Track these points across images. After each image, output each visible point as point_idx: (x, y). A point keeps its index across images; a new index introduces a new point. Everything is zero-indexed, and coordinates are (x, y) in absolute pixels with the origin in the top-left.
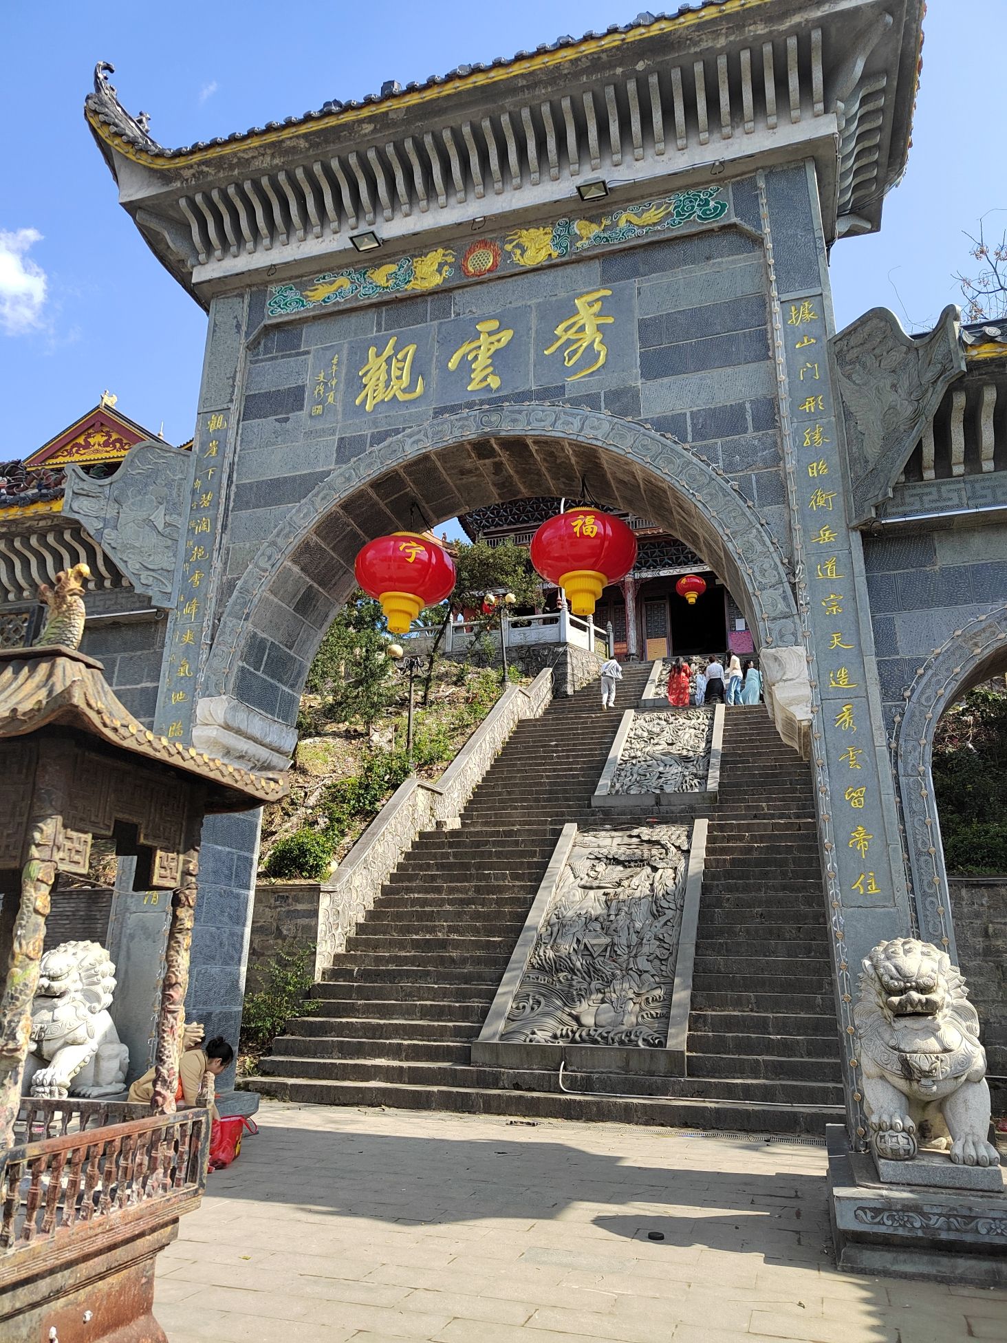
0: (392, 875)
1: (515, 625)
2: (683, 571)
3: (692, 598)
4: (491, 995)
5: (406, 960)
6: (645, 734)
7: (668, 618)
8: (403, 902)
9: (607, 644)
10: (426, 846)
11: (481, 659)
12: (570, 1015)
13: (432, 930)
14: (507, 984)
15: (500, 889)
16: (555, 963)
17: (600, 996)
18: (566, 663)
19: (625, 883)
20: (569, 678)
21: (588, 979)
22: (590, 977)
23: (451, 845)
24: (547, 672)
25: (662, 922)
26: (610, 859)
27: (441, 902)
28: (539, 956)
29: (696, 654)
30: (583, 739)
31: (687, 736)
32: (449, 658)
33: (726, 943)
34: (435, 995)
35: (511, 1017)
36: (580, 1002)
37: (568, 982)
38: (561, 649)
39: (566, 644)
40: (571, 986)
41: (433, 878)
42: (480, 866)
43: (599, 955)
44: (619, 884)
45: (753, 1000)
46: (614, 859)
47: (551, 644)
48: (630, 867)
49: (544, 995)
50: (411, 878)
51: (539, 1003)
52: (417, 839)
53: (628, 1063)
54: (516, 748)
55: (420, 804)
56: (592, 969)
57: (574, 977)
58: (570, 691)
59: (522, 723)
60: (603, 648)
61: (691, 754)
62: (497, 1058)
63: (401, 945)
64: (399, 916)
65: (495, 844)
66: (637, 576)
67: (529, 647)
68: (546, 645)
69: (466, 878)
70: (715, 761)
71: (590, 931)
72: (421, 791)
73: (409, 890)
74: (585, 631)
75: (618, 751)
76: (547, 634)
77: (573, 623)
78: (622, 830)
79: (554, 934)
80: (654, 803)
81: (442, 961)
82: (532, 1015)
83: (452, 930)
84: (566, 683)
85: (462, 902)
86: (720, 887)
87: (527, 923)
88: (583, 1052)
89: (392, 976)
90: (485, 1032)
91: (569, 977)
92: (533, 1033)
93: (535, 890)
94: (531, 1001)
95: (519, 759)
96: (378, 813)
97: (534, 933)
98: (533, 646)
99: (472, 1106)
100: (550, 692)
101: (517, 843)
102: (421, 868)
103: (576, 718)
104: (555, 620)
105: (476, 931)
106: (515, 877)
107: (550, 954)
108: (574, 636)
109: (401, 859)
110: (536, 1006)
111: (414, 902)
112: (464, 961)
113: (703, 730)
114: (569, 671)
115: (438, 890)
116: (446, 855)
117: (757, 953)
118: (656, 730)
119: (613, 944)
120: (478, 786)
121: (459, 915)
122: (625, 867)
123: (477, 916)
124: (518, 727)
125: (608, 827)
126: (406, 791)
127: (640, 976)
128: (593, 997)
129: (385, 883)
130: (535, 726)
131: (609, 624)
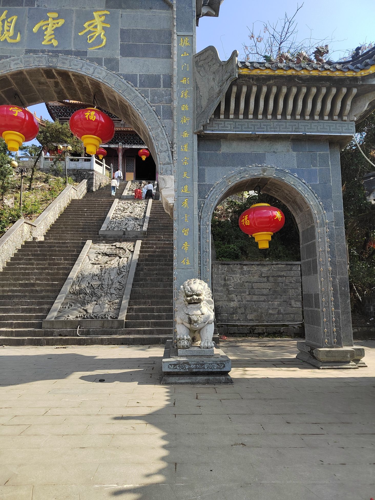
0: (11, 258)
1: (72, 160)
2: (141, 147)
3: (144, 158)
4: (52, 303)
5: (16, 291)
6: (122, 208)
7: (135, 165)
8: (17, 269)
9: (110, 172)
10: (28, 247)
11: (56, 173)
12: (83, 309)
13: (29, 279)
14: (59, 299)
15: (59, 264)
16: (79, 291)
17: (96, 302)
18: (93, 178)
19: (109, 262)
20: (94, 184)
21: (91, 297)
22: (92, 296)
23: (39, 247)
24: (85, 181)
25: (121, 276)
26: (104, 254)
27: (33, 269)
28: (73, 289)
29: (144, 180)
30: (97, 209)
31: (137, 210)
32: (42, 171)
33: (143, 284)
34: (28, 304)
35: (60, 311)
36: (88, 304)
37: (84, 298)
38: (91, 173)
39: (93, 170)
40: (85, 299)
41: (30, 259)
42: (51, 255)
43: (96, 288)
44: (106, 263)
45: (150, 302)
46: (105, 254)
47: (87, 170)
48: (111, 257)
49: (74, 303)
50: (20, 259)
51: (72, 305)
52: (24, 244)
53: (103, 325)
54: (70, 210)
55: (25, 230)
56: (93, 293)
57: (86, 296)
58: (94, 190)
59: (73, 201)
60: (109, 174)
61: (138, 217)
62: (53, 325)
63: (15, 285)
64: (14, 274)
65: (58, 247)
66: (124, 146)
67: (78, 170)
68: (85, 170)
69: (45, 260)
70: (147, 220)
71: (94, 280)
72: (26, 225)
73: (19, 264)
74: (102, 166)
75: (111, 214)
76: (86, 165)
77: (96, 162)
78: (109, 243)
79: (80, 281)
80: (123, 234)
81: (32, 291)
82: (69, 310)
83: (37, 279)
84: (93, 186)
85: (42, 269)
86: (143, 264)
87: (69, 277)
88: (87, 322)
89: (10, 297)
90: (48, 317)
91: (84, 296)
92: (68, 316)
93: (73, 264)
94: (68, 305)
95: (71, 215)
96: (5, 232)
97: (71, 280)
98: (79, 170)
99: (42, 343)
100: (86, 189)
101: (67, 247)
102: (25, 255)
103: (95, 200)
104: (89, 160)
105: (48, 280)
106: (65, 260)
107: (78, 288)
108: (96, 167)
109: (16, 252)
110: (70, 307)
111: (21, 269)
112: (42, 291)
113: (143, 209)
114: (94, 181)
115: (32, 264)
116: (37, 251)
117: (153, 287)
118: (126, 207)
119: (102, 284)
120: (52, 225)
121: (41, 274)
122: (109, 257)
123: (48, 274)
124: (71, 202)
125: (104, 242)
126: (18, 224)
127: (111, 295)
128: (93, 303)
129: (8, 261)
130: (78, 202)
131: (112, 164)
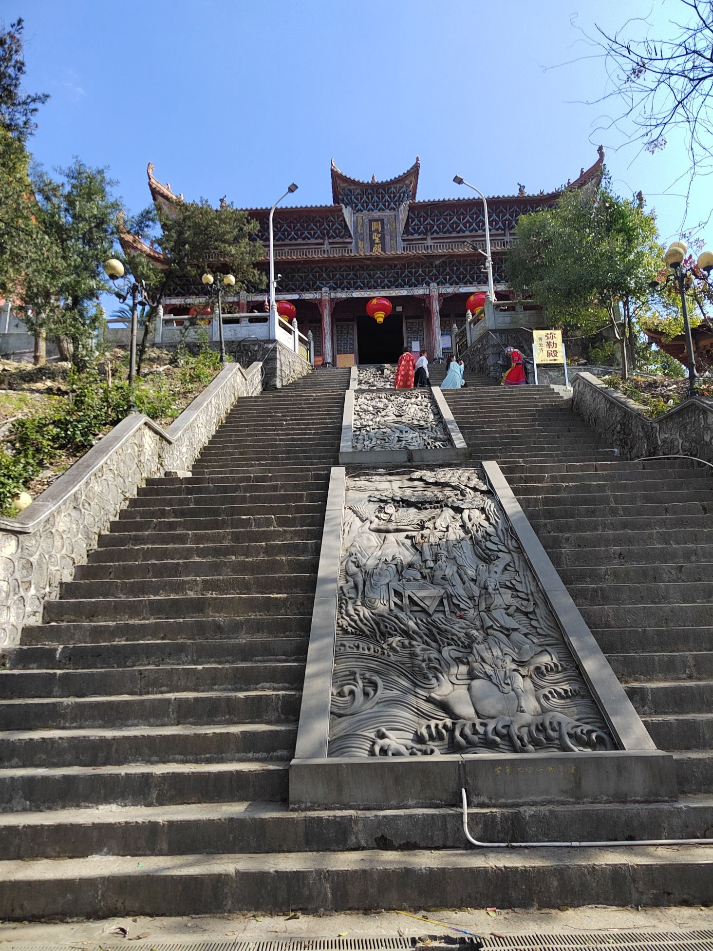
3: (380, 317)
4: (297, 679)
5: (142, 631)
7: (356, 337)
8: (134, 555)
9: (308, 350)
12: (429, 700)
13: (180, 587)
14: (318, 660)
16: (377, 624)
17: (463, 669)
18: (276, 359)
20: (278, 372)
21: (433, 644)
22: (436, 641)
24: (258, 366)
25: (502, 567)
28: (349, 615)
31: (412, 410)
35: (336, 710)
36: (438, 679)
37: (407, 651)
38: (271, 346)
39: (275, 341)
40: (413, 655)
43: (435, 611)
44: (423, 527)
46: (403, 501)
47: (261, 341)
48: (426, 509)
49: (378, 673)
51: (375, 686)
52: (144, 486)
55: (147, 446)
56: (435, 631)
57: (414, 643)
61: (422, 423)
63: (134, 610)
66: (333, 295)
67: (240, 342)
68: (256, 342)
70: (453, 427)
71: (409, 580)
74: (291, 334)
75: (349, 419)
76: (257, 331)
77: (281, 324)
78: (398, 474)
81: (201, 629)
82: (369, 704)
83: (208, 586)
84: (276, 377)
87: (321, 573)
88: (498, 770)
90: (303, 744)
91: (406, 642)
92: (382, 736)
93: (319, 535)
94: (360, 682)
96: (92, 446)
97: (333, 586)
99: (310, 898)
100: (260, 384)
101: (275, 488)
102: (153, 515)
104: (265, 320)
105: (245, 587)
108: (280, 335)
109: (125, 506)
110: (370, 690)
111: (147, 554)
112: (236, 628)
113: (426, 406)
114: (278, 366)
116: (187, 502)
118: (381, 405)
119: (449, 597)
120: (205, 448)
121: (215, 568)
122: (419, 509)
123: (243, 568)
124: (238, 402)
126: (131, 426)
128: (454, 670)
129: (103, 533)
131: (310, 333)
